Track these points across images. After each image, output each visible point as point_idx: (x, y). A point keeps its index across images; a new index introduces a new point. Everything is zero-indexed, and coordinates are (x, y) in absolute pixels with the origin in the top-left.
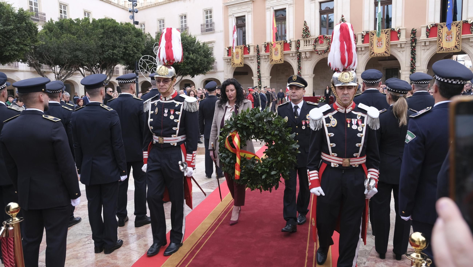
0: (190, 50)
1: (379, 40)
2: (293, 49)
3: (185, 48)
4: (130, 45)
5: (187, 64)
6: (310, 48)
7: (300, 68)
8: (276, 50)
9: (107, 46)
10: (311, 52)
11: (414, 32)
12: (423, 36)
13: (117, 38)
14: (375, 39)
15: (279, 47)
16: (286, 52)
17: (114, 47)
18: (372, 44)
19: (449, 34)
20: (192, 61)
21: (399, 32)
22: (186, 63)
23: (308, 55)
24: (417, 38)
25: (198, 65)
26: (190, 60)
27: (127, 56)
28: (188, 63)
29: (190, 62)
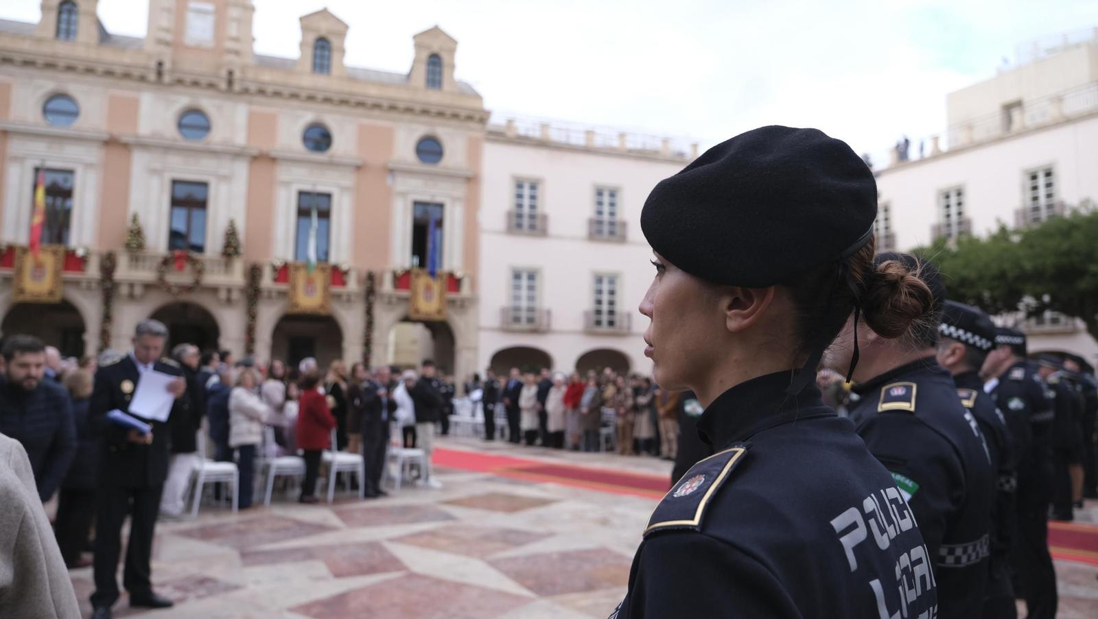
1: (310, 282)
2: (93, 271)
6: (146, 274)
7: (107, 318)
8: (39, 266)
10: (148, 287)
11: (371, 277)
12: (387, 286)
14: (300, 279)
15: (49, 260)
16: (70, 275)
18: (294, 287)
19: (428, 288)
21: (346, 273)
23: (138, 291)
24: (377, 288)
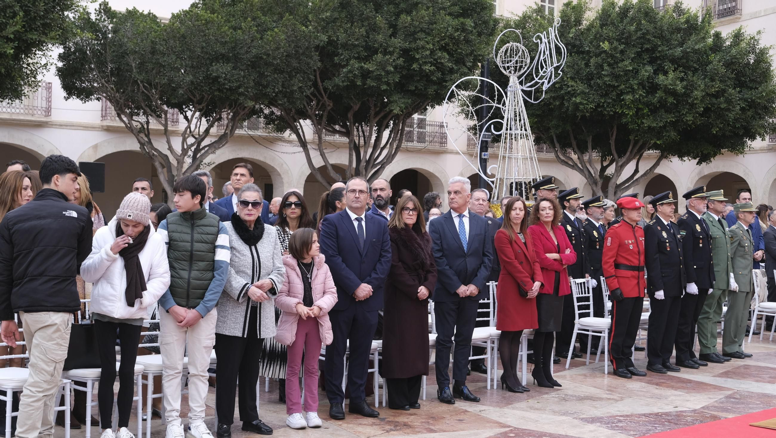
0: (664, 58)
3: (647, 49)
4: (422, 43)
5: (650, 110)
9: (345, 46)
13: (380, 20)
17: (371, 51)
20: (671, 100)
22: (647, 105)
25: (697, 112)
26: (659, 94)
27: (418, 81)
28: (655, 107)
29: (663, 104)
